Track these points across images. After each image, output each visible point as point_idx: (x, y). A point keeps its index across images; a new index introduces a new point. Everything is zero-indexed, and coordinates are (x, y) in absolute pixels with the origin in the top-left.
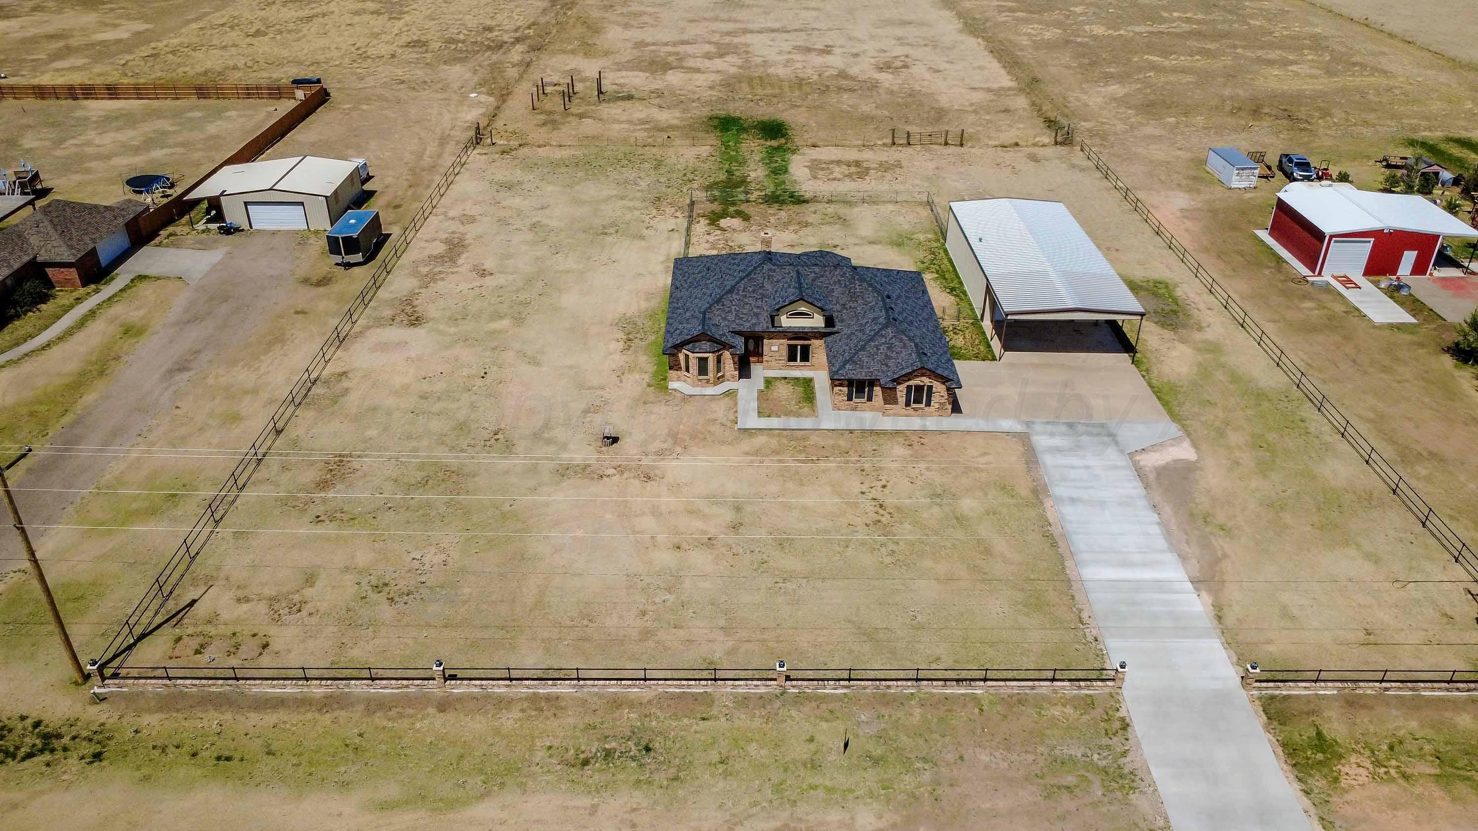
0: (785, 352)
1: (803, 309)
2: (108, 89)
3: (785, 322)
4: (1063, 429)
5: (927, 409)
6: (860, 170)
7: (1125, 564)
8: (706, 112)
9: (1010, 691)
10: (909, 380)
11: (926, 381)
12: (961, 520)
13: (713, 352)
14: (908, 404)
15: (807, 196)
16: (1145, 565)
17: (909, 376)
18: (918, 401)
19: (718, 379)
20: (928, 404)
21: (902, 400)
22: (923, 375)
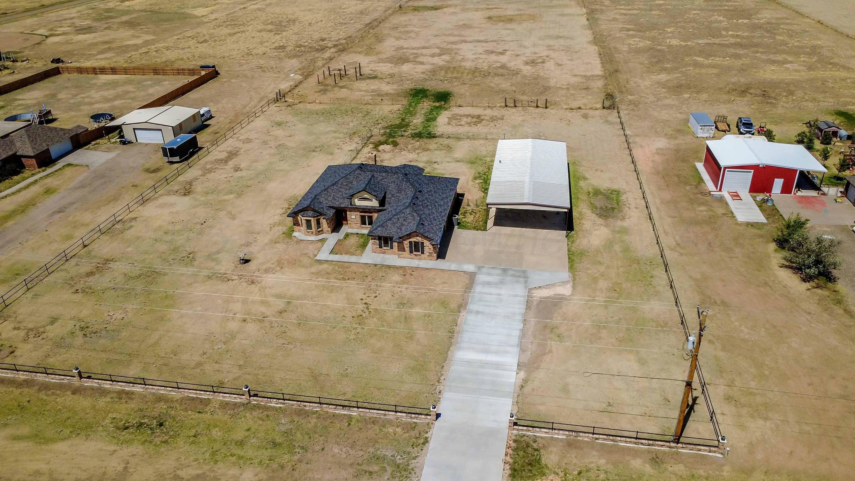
0: (359, 219)
1: (366, 196)
2: (112, 69)
3: (357, 202)
4: (499, 272)
5: (422, 255)
6: (479, 119)
7: (486, 351)
8: (412, 86)
9: (372, 415)
10: (410, 238)
11: (419, 239)
12: (407, 319)
13: (314, 217)
14: (411, 252)
15: (438, 134)
16: (497, 353)
17: (409, 236)
18: (417, 250)
19: (319, 232)
20: (423, 253)
21: (407, 249)
22: (417, 236)
